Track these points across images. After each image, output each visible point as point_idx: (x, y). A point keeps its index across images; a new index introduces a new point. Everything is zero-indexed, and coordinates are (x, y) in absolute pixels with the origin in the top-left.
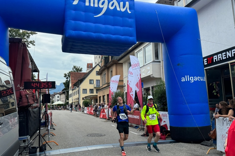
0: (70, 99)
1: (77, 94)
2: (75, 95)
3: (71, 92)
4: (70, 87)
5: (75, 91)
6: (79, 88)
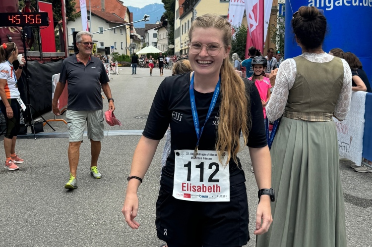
0: (177, 41)
3: (178, 23)
4: (176, 10)
5: (185, 20)
6: (194, 13)
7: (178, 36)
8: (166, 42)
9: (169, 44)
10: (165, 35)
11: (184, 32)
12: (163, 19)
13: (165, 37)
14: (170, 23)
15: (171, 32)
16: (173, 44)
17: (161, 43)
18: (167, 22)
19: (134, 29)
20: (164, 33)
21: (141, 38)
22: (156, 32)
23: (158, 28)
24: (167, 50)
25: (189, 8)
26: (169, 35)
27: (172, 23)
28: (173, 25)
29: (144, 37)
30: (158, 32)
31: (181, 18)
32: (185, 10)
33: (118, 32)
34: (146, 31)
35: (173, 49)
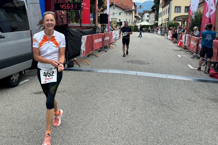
0: (160, 19)
1: (167, 13)
2: (165, 14)
3: (161, 10)
4: (160, 3)
5: (165, 9)
6: (170, 5)
7: (160, 17)
8: (154, 19)
9: (155, 20)
10: (153, 16)
11: (164, 15)
12: (153, 8)
13: (153, 17)
14: (157, 10)
15: (157, 15)
16: (158, 20)
17: (151, 20)
18: (155, 9)
19: (137, 13)
20: (153, 15)
21: (141, 18)
22: (149, 15)
23: (150, 13)
24: (154, 24)
25: (167, 2)
26: (156, 16)
27: (158, 10)
28: (158, 11)
29: (142, 17)
30: (150, 14)
31: (163, 7)
32: (165, 3)
33: (128, 14)
34: (143, 14)
35: (157, 23)
